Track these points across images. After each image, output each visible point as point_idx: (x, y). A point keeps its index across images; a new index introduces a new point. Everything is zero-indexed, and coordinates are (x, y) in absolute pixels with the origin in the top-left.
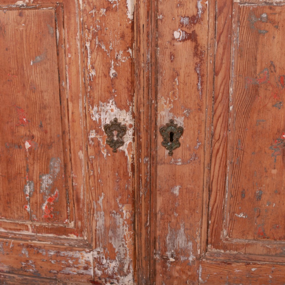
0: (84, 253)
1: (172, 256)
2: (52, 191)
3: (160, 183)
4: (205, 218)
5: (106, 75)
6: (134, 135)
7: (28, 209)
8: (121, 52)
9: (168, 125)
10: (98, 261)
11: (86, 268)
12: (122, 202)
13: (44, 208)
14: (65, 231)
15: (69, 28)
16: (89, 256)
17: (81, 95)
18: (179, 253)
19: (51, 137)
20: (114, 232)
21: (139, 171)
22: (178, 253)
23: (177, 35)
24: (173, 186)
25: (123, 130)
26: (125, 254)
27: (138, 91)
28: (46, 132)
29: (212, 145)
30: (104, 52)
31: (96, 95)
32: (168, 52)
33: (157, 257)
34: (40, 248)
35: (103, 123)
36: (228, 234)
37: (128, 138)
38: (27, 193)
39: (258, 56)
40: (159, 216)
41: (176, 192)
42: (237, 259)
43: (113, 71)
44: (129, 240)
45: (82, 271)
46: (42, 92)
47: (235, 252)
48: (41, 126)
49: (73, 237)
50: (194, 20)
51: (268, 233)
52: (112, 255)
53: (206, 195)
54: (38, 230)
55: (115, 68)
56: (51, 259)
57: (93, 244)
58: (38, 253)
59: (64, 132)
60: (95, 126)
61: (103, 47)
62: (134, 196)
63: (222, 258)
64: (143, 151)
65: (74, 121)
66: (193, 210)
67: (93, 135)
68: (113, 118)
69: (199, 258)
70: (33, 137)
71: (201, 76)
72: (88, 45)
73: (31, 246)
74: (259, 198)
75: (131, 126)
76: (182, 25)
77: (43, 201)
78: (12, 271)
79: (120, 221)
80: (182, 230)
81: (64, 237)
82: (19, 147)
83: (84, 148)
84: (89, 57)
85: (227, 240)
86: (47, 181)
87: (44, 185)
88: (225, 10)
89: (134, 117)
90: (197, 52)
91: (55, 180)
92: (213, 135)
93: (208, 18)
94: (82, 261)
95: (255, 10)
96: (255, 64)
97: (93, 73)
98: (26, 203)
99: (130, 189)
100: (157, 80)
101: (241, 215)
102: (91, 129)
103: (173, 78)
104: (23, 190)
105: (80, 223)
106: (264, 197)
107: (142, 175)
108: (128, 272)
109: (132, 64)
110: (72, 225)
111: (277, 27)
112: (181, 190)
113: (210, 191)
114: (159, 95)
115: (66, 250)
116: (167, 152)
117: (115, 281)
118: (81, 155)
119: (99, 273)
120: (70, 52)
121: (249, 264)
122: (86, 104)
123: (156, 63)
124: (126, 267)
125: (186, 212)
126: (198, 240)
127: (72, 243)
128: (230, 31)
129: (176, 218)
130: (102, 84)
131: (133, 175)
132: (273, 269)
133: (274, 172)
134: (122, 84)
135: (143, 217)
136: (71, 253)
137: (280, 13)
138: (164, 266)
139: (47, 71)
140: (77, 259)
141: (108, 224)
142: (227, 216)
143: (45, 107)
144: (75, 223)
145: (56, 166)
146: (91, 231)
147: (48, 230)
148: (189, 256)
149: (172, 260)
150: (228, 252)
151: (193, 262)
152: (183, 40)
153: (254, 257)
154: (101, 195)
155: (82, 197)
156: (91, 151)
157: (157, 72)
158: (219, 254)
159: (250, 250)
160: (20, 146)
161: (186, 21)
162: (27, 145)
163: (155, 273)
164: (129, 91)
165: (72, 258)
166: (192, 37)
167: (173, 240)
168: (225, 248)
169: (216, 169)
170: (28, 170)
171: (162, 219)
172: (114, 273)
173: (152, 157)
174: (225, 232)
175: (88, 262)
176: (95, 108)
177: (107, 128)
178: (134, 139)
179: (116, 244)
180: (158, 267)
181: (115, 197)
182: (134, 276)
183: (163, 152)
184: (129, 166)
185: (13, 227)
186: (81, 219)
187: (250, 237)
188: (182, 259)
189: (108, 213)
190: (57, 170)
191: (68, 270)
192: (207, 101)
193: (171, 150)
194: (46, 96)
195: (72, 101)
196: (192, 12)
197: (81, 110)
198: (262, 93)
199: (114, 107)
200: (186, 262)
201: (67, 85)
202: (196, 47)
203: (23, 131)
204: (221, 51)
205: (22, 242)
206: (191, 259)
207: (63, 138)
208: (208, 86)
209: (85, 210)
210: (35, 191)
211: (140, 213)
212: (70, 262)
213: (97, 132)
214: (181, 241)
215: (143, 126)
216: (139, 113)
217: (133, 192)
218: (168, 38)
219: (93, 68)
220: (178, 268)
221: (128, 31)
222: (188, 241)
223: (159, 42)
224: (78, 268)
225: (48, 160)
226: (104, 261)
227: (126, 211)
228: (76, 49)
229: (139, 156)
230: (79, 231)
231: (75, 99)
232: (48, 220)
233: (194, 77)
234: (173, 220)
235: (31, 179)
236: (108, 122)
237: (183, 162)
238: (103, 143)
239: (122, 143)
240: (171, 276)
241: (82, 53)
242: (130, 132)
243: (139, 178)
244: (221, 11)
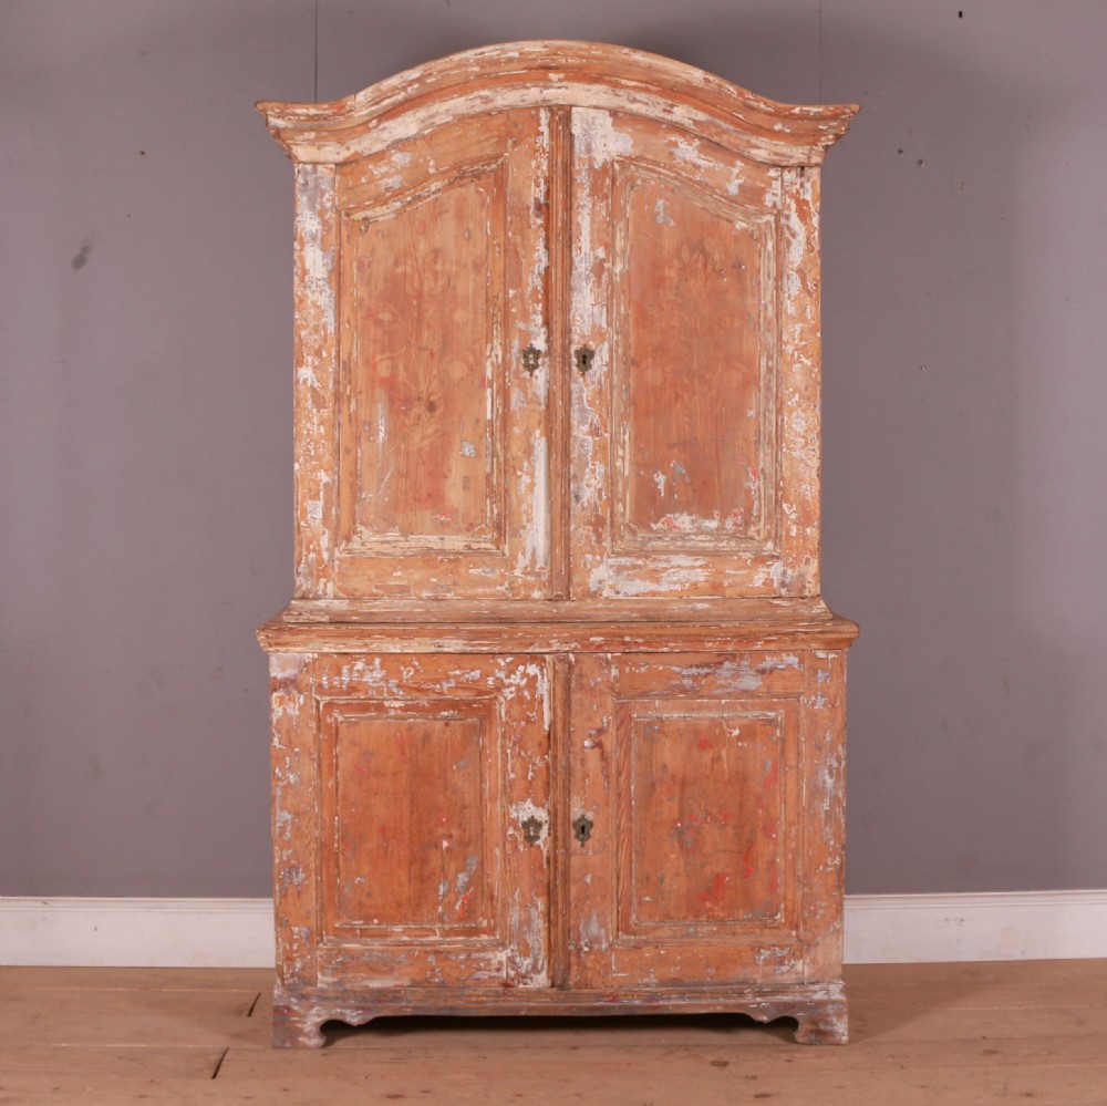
0: (497, 952)
1: (586, 945)
2: (468, 889)
3: (574, 873)
4: (615, 904)
5: (525, 778)
6: (549, 829)
7: (440, 909)
8: (539, 758)
9: (580, 820)
10: (511, 960)
11: (498, 970)
12: (537, 895)
13: (457, 908)
14: (476, 931)
15: (490, 736)
16: (502, 956)
17: (499, 795)
18: (594, 940)
19: (470, 836)
20: (529, 926)
21: (556, 861)
22: (591, 941)
23: (587, 743)
24: (585, 875)
25: (539, 826)
26: (540, 950)
27: (555, 791)
28: (465, 830)
29: (618, 836)
30: (523, 758)
31: (515, 795)
32: (579, 757)
33: (572, 948)
34: (449, 952)
35: (520, 820)
36: (637, 918)
37: (544, 833)
38: (441, 893)
39: (654, 760)
40: (573, 905)
41: (588, 880)
42: (647, 943)
43: (530, 774)
44: (544, 934)
45: (494, 974)
46: (463, 793)
47: (644, 937)
48: (460, 825)
49: (485, 937)
50: (601, 731)
51: (672, 913)
52: (525, 952)
53: (614, 881)
54: (446, 933)
55: (533, 771)
56: (461, 963)
57: (507, 942)
58: (447, 959)
59: (482, 830)
60: (514, 823)
61: (522, 754)
62: (549, 888)
63: (632, 944)
64: (560, 843)
65: (491, 819)
66: (604, 897)
67: (511, 831)
68: (530, 815)
69: (611, 946)
70: (451, 836)
71: (607, 777)
72: (509, 751)
73: (440, 952)
74: (662, 881)
75: (546, 822)
76: (590, 736)
77: (457, 900)
78: (415, 984)
79: (534, 913)
80: (595, 917)
81: (475, 938)
82: (437, 847)
83: (500, 845)
84: (510, 762)
85: (636, 924)
86: (462, 878)
87: (460, 884)
88: (625, 723)
89: (549, 813)
90: (604, 757)
91: (471, 878)
92: (618, 827)
93: (612, 730)
94: (495, 963)
95: (648, 723)
96: (652, 766)
97: (513, 776)
98: (438, 904)
99: (546, 881)
100: (570, 781)
101: (647, 899)
102: (510, 826)
103: (583, 779)
104: (437, 890)
105: (492, 922)
106: (666, 880)
107: (559, 865)
108: (542, 969)
109: (548, 768)
110: (485, 923)
111: (667, 737)
112: (592, 878)
113: (618, 878)
114: (572, 794)
115: (477, 951)
116: (579, 843)
117: (529, 981)
118: (497, 851)
119: (512, 973)
120: (490, 757)
121: (657, 947)
122: (505, 804)
123: (569, 767)
124: (540, 963)
125: (598, 899)
126: (610, 926)
127: (485, 943)
128: (629, 739)
129: (588, 906)
130: (521, 785)
131: (549, 867)
132: (680, 950)
133: (673, 856)
134: (539, 785)
135: (560, 905)
136: (483, 955)
137: (668, 726)
138: (579, 957)
139: (469, 774)
140: (489, 960)
141: (523, 918)
142: (635, 901)
143: (465, 807)
144: (488, 922)
145: (473, 863)
146: (506, 927)
147: (458, 933)
148: (601, 943)
149: (586, 949)
150: (637, 937)
151: (606, 950)
152: (592, 747)
153: (661, 940)
154: (516, 889)
155: (496, 893)
156: (508, 846)
157: (570, 774)
158: (630, 940)
159: (658, 933)
160: (437, 845)
161: (593, 732)
162: (445, 844)
163: (569, 966)
164: (545, 791)
165: (483, 960)
166: (599, 745)
167: (587, 927)
168: (635, 934)
169: (623, 857)
170: (443, 869)
171: (576, 908)
172: (528, 972)
173: (567, 848)
174: (634, 917)
175: (500, 963)
176: (514, 807)
177: (526, 825)
178: (549, 834)
179: (530, 939)
180: (573, 959)
181: (530, 890)
182: (548, 972)
183: (576, 844)
184: (545, 859)
185: (418, 933)
186: (494, 917)
187: (657, 919)
188: (596, 947)
189: (524, 906)
190: (474, 868)
191: (479, 975)
192: (613, 798)
193: (583, 840)
194: (467, 796)
195: (491, 800)
196: (598, 725)
197: (499, 809)
198: (658, 789)
199: (531, 805)
200: (600, 950)
201: (487, 786)
202: (603, 754)
203: (441, 831)
204: (623, 755)
205: (429, 949)
206: (603, 947)
207: (482, 835)
208: (613, 784)
209: (499, 907)
210: (449, 891)
211: (556, 903)
212: (482, 965)
213: (515, 828)
214: (594, 929)
215: (560, 820)
216: (556, 810)
217: (549, 884)
218: (579, 746)
219: (513, 771)
220: (592, 957)
221: (545, 741)
222: (600, 928)
223: (572, 749)
224: (489, 970)
225: (466, 858)
226: (518, 960)
227: (541, 904)
228: (497, 756)
229: (555, 847)
230: (491, 931)
231: (493, 799)
232: (460, 920)
233: (601, 777)
234: (586, 909)
235: (446, 878)
236: (525, 819)
237: (595, 852)
238: (521, 839)
239: (538, 838)
240: (585, 967)
241: (503, 759)
242: (545, 827)
243: (556, 868)
244: (622, 723)
